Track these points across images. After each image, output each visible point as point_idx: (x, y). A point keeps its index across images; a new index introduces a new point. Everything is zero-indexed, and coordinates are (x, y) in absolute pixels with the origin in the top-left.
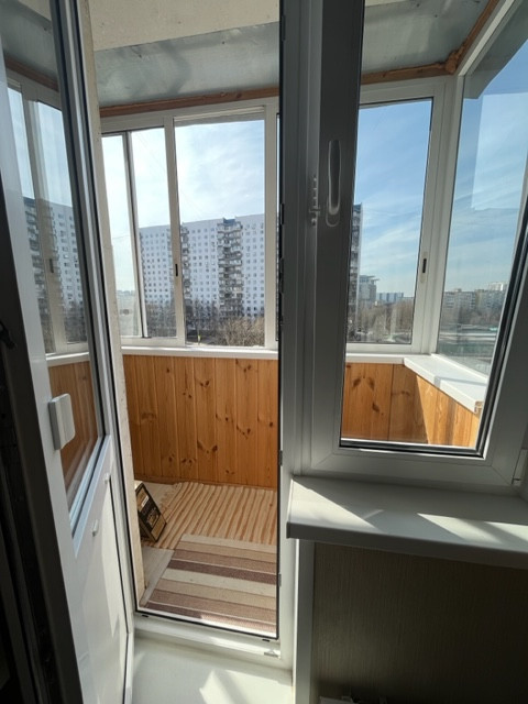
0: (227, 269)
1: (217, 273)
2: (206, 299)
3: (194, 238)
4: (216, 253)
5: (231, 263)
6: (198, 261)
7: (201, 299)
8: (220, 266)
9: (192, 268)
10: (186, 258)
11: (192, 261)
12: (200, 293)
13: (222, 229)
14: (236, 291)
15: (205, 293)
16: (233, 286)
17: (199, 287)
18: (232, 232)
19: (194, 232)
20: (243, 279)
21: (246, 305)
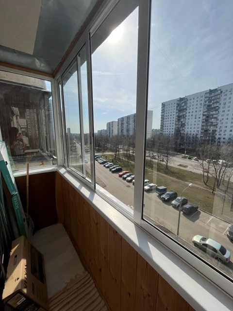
0: (208, 117)
1: (201, 119)
4: (202, 109)
5: (211, 113)
6: (191, 114)
8: (204, 115)
9: (187, 118)
11: (187, 114)
12: (189, 130)
13: (208, 95)
14: (212, 129)
15: (192, 130)
16: (210, 126)
17: (189, 126)
18: (214, 96)
19: (191, 99)
20: (218, 121)
21: (217, 137)
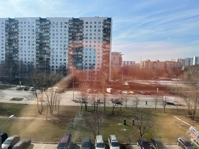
0: (41, 45)
1: (35, 46)
2: (27, 60)
3: (22, 27)
4: (35, 36)
5: (43, 41)
6: (23, 39)
7: (24, 60)
8: (37, 43)
9: (20, 43)
10: (16, 37)
11: (20, 39)
12: (24, 57)
13: (39, 23)
14: (46, 57)
15: (27, 57)
16: (44, 54)
17: (24, 53)
18: (44, 25)
19: (22, 23)
21: (51, 65)
